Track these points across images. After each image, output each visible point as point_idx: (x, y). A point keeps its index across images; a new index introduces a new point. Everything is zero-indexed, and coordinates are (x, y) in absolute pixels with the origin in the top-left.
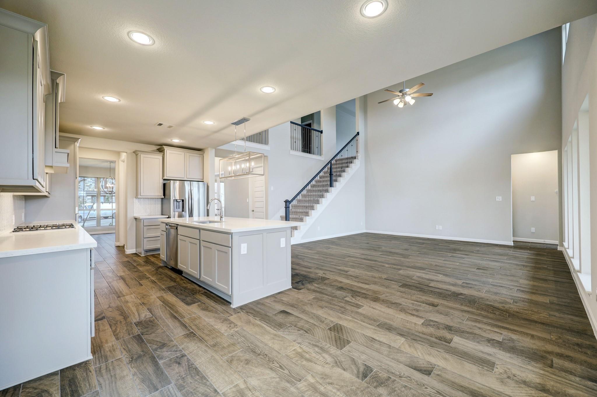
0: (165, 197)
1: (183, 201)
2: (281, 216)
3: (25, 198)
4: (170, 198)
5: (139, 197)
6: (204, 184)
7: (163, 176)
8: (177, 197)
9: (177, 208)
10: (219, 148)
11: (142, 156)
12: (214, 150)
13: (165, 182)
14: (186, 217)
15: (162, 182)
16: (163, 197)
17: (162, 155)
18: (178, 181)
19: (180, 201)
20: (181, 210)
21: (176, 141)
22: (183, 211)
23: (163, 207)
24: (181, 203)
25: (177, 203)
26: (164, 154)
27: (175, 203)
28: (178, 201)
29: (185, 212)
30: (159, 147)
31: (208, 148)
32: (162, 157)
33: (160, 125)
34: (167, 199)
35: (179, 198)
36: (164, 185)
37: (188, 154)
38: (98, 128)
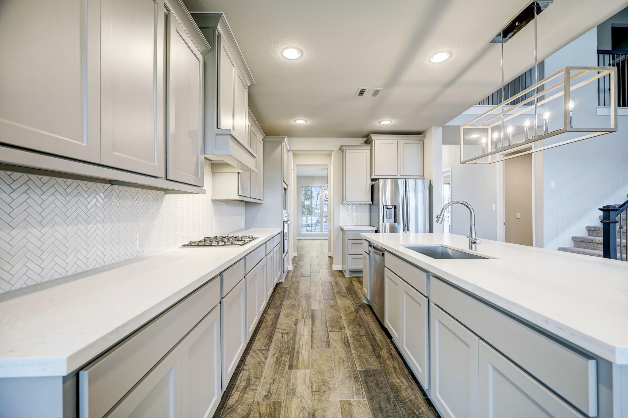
0: (373, 203)
1: (395, 207)
2: (573, 238)
3: (245, 204)
4: (379, 204)
5: (345, 202)
6: (424, 182)
7: (371, 175)
8: (389, 203)
9: (388, 217)
10: (447, 124)
11: (347, 152)
12: (441, 128)
13: (374, 183)
14: (399, 233)
15: (369, 183)
16: (371, 203)
17: (369, 148)
18: (390, 180)
19: (391, 207)
20: (392, 220)
21: (386, 123)
22: (395, 222)
23: (372, 216)
24: (393, 210)
25: (388, 210)
26: (372, 146)
27: (385, 210)
28: (389, 207)
29: (399, 224)
30: (365, 139)
31: (430, 128)
32: (369, 151)
33: (362, 92)
34: (375, 205)
35: (391, 204)
36: (372, 187)
37: (402, 142)
38: (300, 122)
